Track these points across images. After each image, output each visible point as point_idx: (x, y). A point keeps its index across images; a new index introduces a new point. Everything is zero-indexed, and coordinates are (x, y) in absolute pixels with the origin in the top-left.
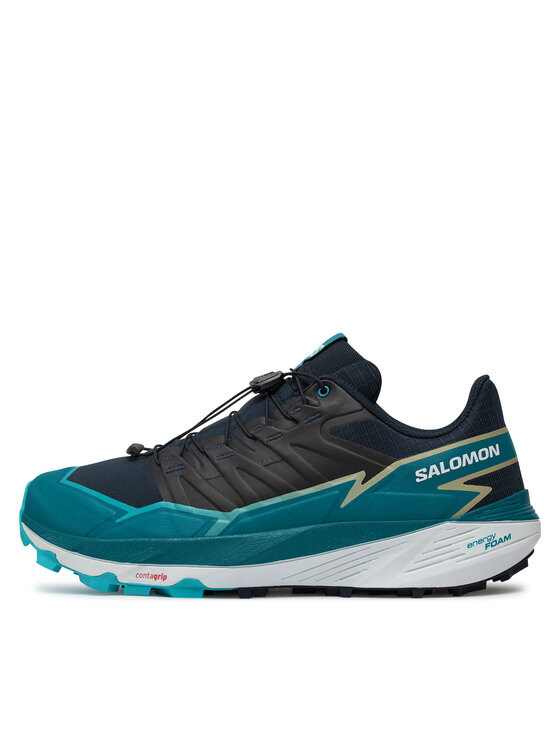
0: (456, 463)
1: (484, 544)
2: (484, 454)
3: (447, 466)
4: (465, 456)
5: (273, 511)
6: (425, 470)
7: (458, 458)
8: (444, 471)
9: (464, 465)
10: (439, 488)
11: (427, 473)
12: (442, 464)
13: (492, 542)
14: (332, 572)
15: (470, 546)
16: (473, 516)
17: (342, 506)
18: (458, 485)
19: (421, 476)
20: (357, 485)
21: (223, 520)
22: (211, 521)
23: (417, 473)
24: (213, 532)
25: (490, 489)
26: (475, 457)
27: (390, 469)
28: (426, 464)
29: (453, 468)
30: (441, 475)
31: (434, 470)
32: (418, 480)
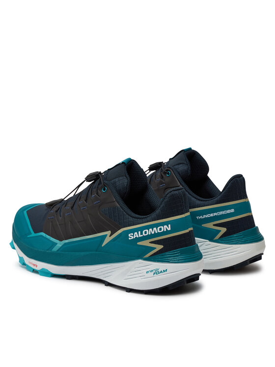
0: (146, 233)
1: (153, 273)
2: (160, 229)
3: (142, 234)
4: (151, 230)
5: (77, 244)
6: (132, 234)
7: (147, 231)
8: (140, 236)
9: (150, 234)
10: (138, 243)
11: (133, 236)
12: (139, 232)
13: (157, 272)
14: (101, 273)
15: (147, 272)
16: (151, 259)
17: (103, 246)
18: (146, 243)
19: (131, 237)
20: (108, 237)
21: (59, 244)
22: (55, 244)
23: (129, 235)
24: (55, 249)
25: (162, 246)
26: (156, 230)
27: (120, 232)
28: (133, 231)
29: (144, 235)
30: (139, 237)
31: (136, 235)
32: (130, 238)
